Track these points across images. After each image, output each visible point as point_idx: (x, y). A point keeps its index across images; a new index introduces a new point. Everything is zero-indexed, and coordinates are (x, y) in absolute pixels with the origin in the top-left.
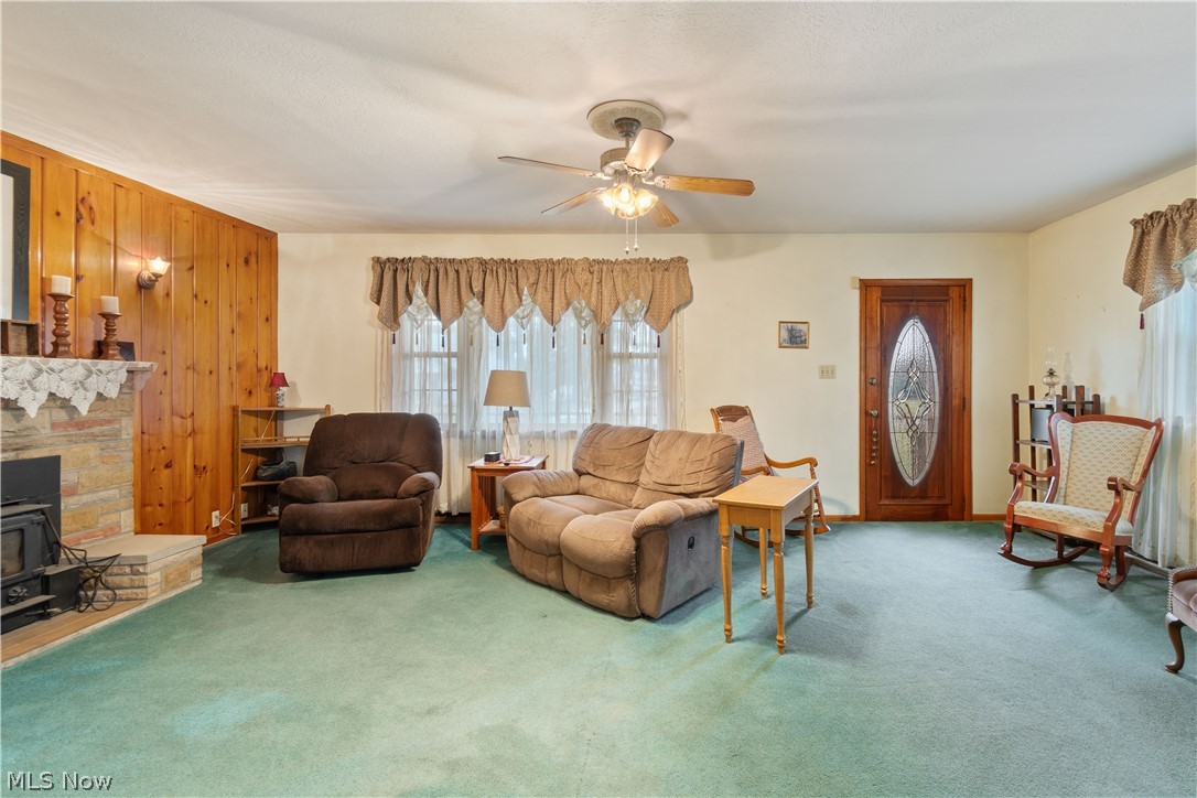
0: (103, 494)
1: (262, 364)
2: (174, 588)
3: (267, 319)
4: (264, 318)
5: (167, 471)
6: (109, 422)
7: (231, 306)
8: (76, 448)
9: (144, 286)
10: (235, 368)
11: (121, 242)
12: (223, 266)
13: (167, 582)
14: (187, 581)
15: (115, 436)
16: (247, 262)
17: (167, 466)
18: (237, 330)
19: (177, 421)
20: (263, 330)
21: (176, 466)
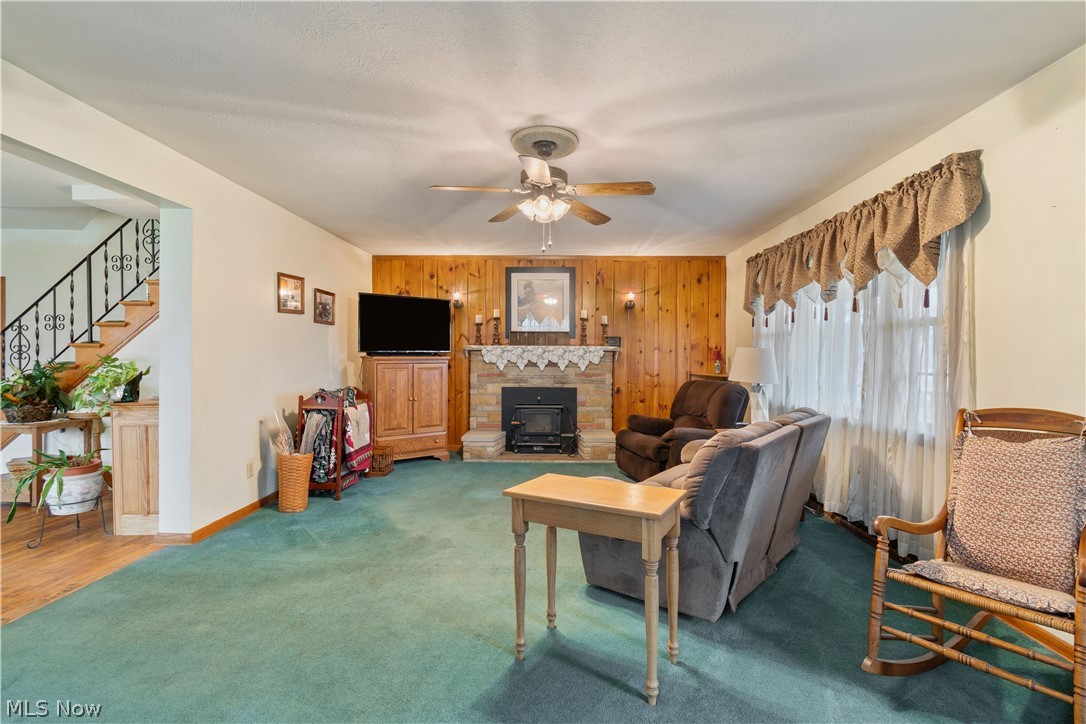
0: (597, 408)
1: (713, 345)
2: (599, 459)
3: (717, 315)
4: (714, 314)
5: (641, 404)
6: (599, 375)
7: (686, 310)
8: (585, 386)
9: (629, 307)
10: (689, 348)
11: (617, 289)
12: (680, 287)
13: (595, 455)
14: (606, 458)
15: (603, 382)
16: (699, 281)
17: (641, 401)
18: (692, 325)
19: (648, 377)
20: (713, 323)
21: (647, 403)
